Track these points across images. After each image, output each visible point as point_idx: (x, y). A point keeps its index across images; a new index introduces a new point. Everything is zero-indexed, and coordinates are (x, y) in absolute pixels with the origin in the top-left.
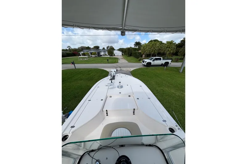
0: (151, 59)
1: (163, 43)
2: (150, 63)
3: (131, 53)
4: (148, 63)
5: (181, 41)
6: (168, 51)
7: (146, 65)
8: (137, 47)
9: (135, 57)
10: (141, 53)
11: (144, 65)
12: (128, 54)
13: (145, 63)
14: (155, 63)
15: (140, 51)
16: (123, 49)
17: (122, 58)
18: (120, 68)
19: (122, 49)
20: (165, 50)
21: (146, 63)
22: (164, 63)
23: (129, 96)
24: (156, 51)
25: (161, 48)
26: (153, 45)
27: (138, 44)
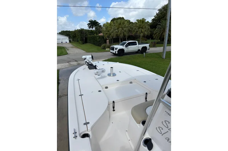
0: (123, 45)
1: (132, 23)
2: (122, 50)
3: (86, 39)
4: (120, 50)
5: (153, 20)
6: (142, 32)
7: (117, 53)
8: (94, 29)
9: (94, 44)
10: (103, 37)
11: (115, 54)
12: (81, 40)
13: (115, 50)
14: (129, 50)
15: (101, 34)
16: (69, 32)
17: (72, 47)
18: (76, 61)
19: (67, 31)
20: (137, 31)
21: (117, 50)
22: (140, 49)
23: (131, 83)
24: (125, 33)
25: (131, 29)
26: (120, 24)
27: (93, 23)
